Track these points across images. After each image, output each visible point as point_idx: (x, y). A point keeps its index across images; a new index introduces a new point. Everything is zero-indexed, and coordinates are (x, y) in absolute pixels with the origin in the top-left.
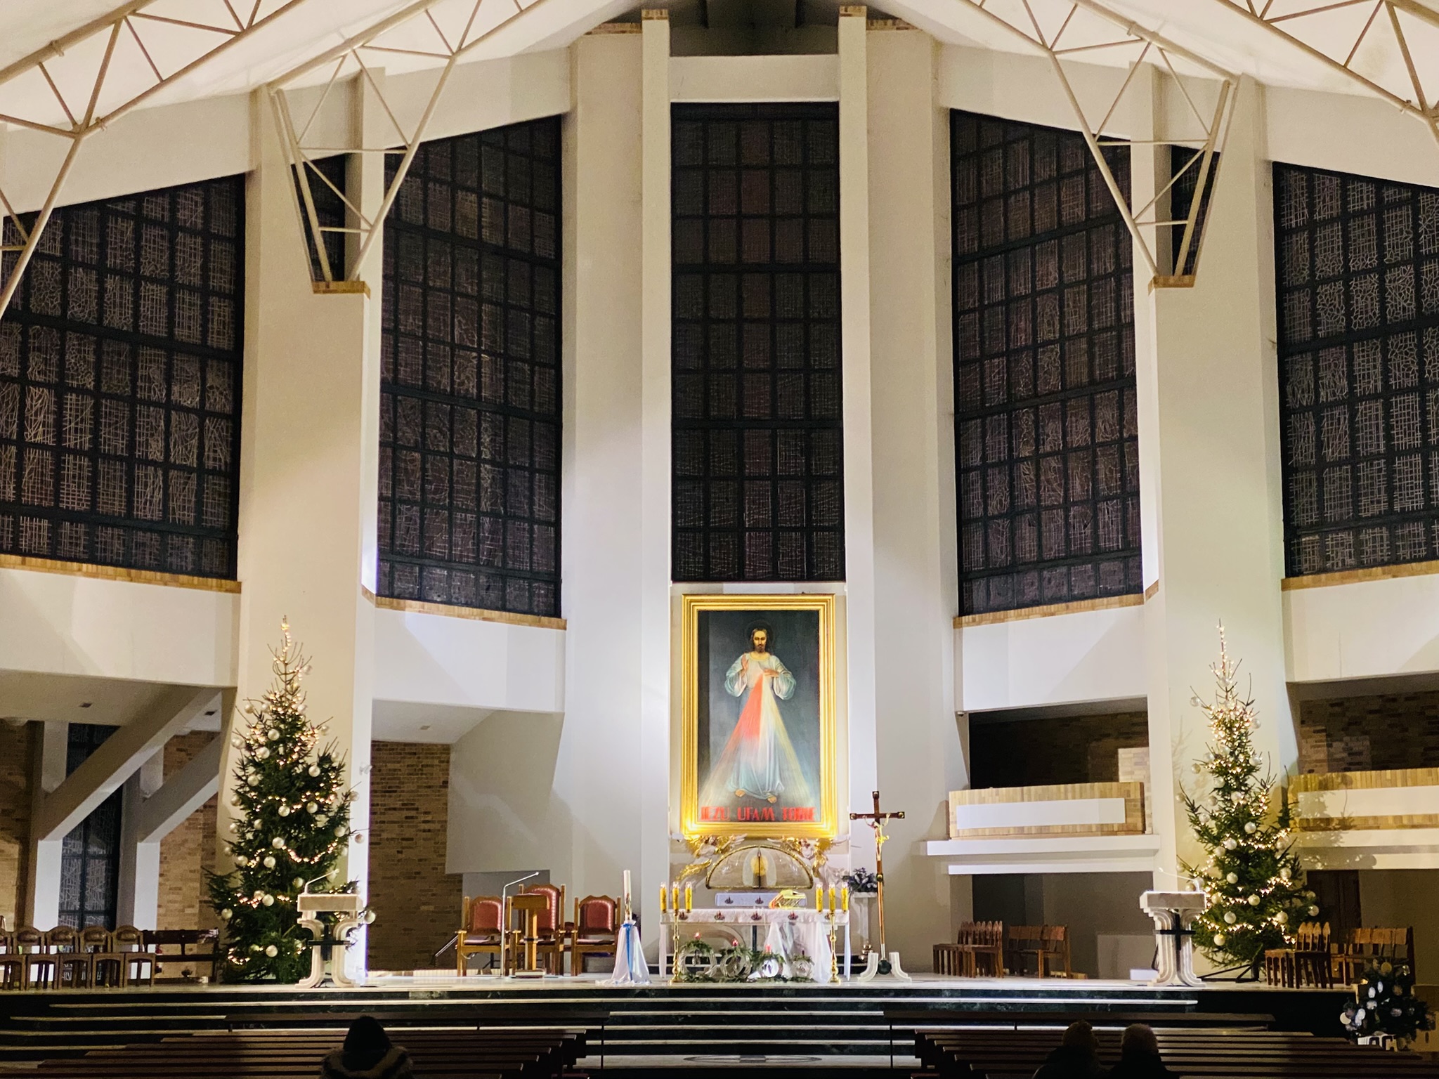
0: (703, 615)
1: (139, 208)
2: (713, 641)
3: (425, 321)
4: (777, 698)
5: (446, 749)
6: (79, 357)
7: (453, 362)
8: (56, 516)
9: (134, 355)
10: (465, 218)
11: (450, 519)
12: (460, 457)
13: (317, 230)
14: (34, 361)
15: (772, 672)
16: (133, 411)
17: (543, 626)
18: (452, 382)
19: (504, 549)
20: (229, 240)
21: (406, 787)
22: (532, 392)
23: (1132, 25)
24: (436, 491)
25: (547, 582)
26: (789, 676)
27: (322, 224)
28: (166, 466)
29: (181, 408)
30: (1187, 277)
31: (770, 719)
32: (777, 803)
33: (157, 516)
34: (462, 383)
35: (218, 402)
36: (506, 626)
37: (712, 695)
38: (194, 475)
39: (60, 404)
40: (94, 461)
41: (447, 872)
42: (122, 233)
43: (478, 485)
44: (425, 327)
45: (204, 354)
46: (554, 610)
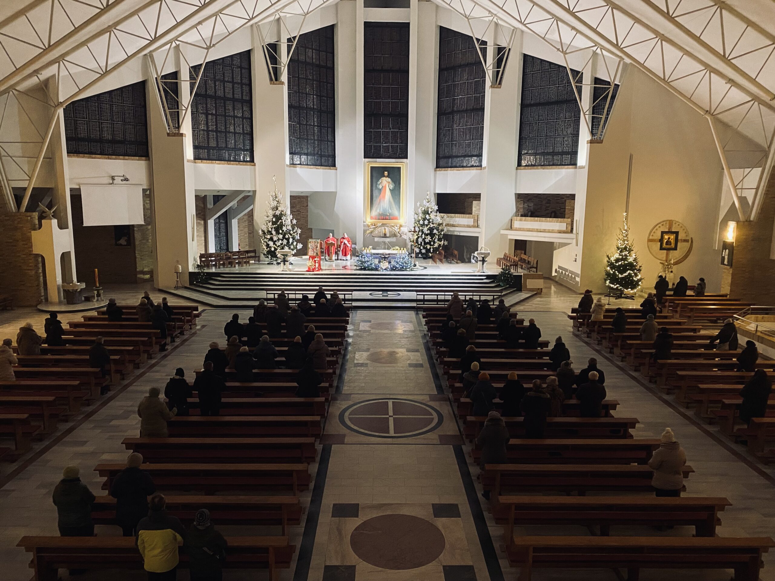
0: (372, 168)
1: (223, 61)
2: (374, 174)
3: (299, 88)
4: (390, 189)
5: (307, 197)
6: (211, 104)
7: (306, 99)
8: (208, 148)
9: (225, 103)
10: (308, 56)
11: (307, 142)
12: (309, 125)
13: (270, 66)
14: (200, 107)
15: (389, 182)
16: (225, 119)
17: (331, 169)
18: (306, 104)
19: (321, 149)
20: (247, 69)
21: (298, 206)
22: (327, 105)
23: (490, 11)
24: (304, 135)
25: (332, 158)
26: (393, 184)
27: (271, 64)
28: (235, 133)
29: (237, 117)
30: (499, 86)
31: (388, 193)
32: (389, 216)
33: (233, 146)
34: (309, 104)
35: (247, 115)
36: (321, 170)
37: (374, 188)
38: (242, 135)
39: (207, 118)
40: (216, 133)
41: (309, 227)
42: (220, 69)
43: (314, 133)
44: (299, 89)
45: (242, 101)
46: (334, 165)
